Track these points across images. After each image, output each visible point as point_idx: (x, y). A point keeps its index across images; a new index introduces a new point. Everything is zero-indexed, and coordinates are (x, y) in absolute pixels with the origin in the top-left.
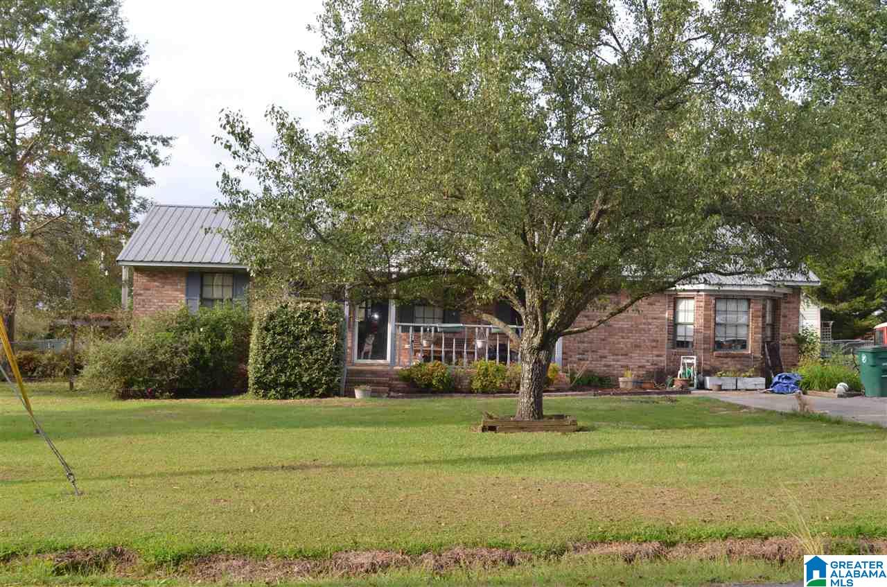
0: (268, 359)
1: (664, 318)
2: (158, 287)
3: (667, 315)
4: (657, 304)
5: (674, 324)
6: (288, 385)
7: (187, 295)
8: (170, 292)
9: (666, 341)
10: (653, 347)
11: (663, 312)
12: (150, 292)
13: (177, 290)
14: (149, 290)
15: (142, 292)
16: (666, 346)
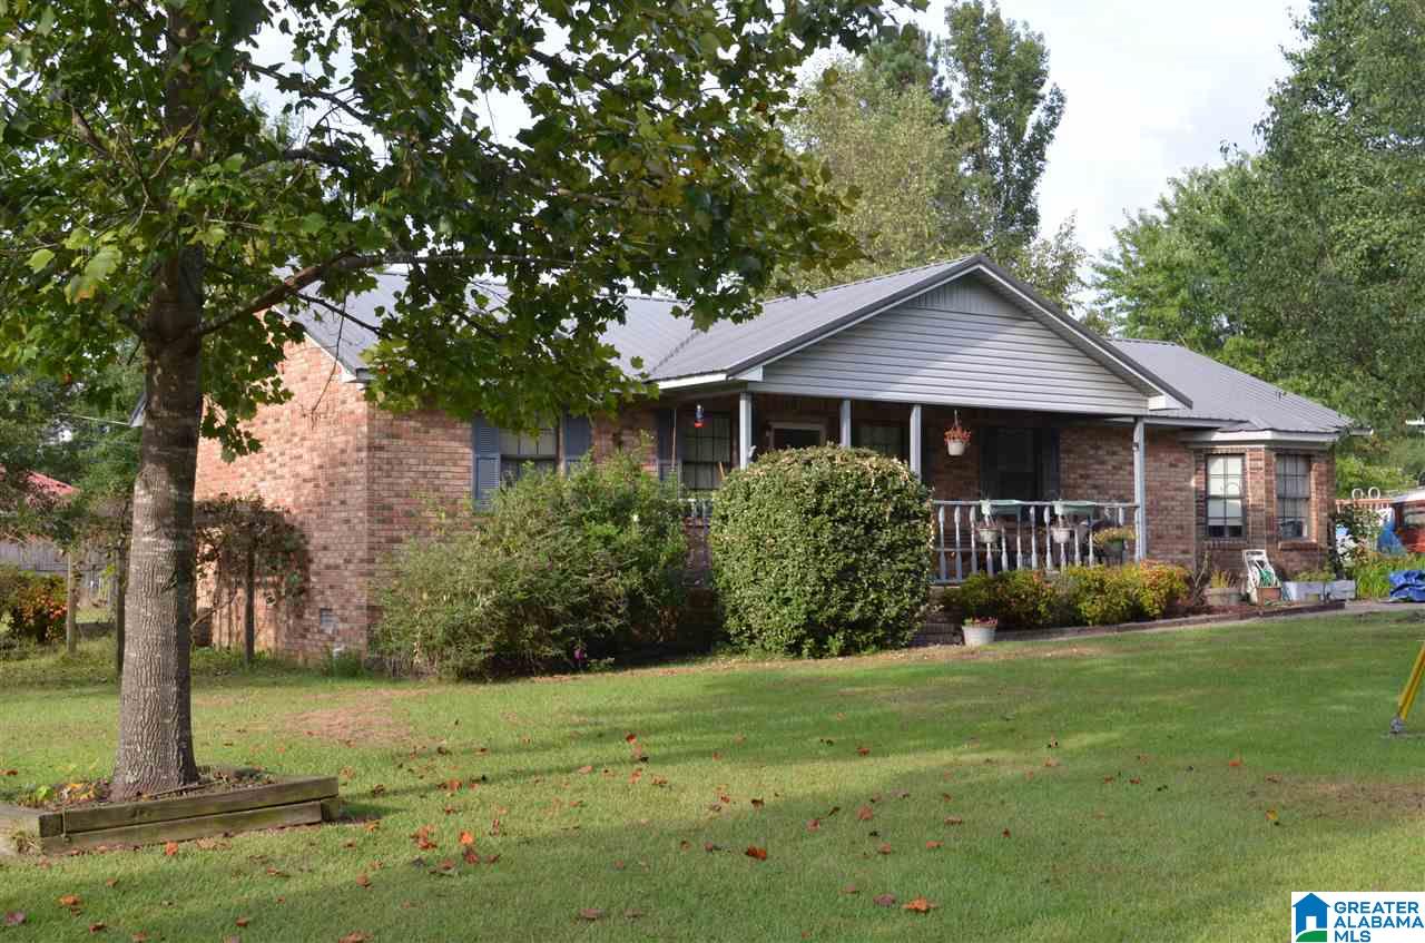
0: (829, 574)
1: (1190, 489)
2: (416, 430)
3: (1193, 483)
4: (1181, 465)
5: (1204, 498)
6: (864, 624)
7: (476, 449)
8: (441, 443)
9: (1194, 527)
10: (1179, 538)
11: (1188, 479)
12: (401, 442)
13: (453, 438)
14: (398, 437)
15: (385, 442)
16: (1194, 535)
